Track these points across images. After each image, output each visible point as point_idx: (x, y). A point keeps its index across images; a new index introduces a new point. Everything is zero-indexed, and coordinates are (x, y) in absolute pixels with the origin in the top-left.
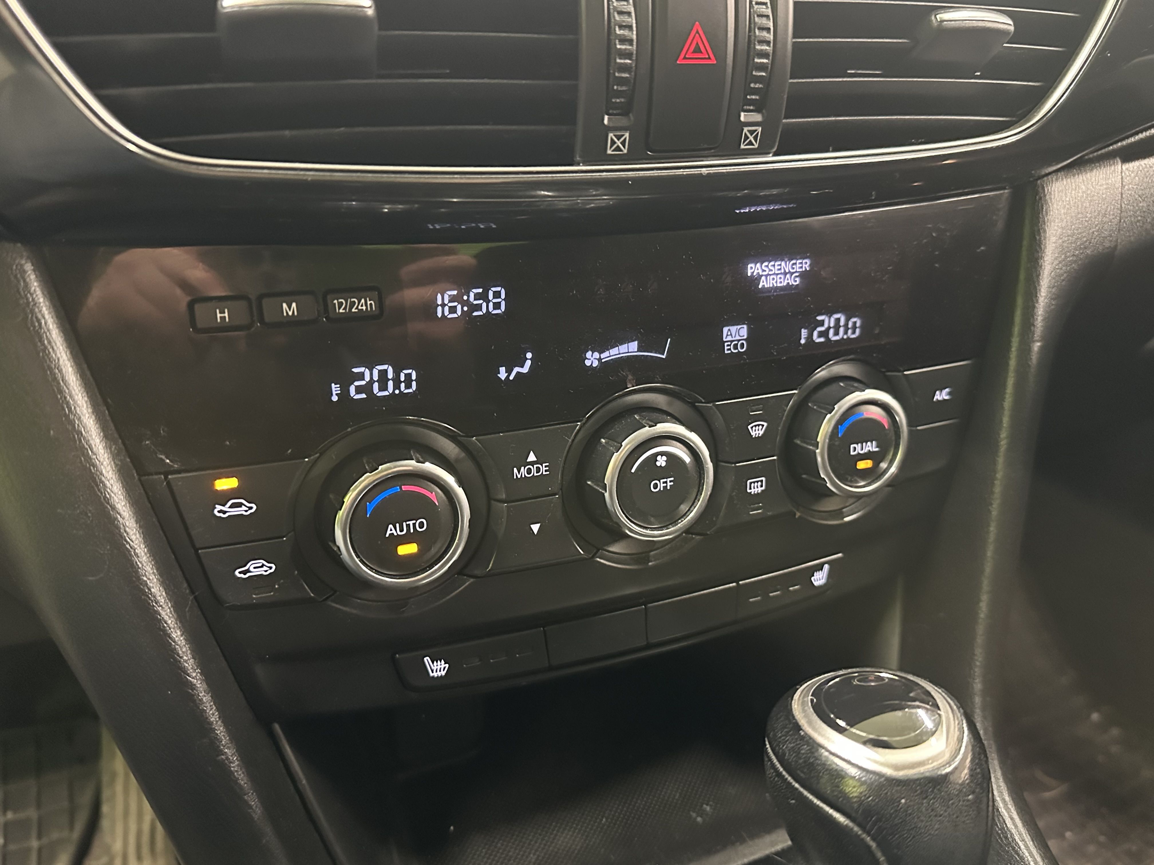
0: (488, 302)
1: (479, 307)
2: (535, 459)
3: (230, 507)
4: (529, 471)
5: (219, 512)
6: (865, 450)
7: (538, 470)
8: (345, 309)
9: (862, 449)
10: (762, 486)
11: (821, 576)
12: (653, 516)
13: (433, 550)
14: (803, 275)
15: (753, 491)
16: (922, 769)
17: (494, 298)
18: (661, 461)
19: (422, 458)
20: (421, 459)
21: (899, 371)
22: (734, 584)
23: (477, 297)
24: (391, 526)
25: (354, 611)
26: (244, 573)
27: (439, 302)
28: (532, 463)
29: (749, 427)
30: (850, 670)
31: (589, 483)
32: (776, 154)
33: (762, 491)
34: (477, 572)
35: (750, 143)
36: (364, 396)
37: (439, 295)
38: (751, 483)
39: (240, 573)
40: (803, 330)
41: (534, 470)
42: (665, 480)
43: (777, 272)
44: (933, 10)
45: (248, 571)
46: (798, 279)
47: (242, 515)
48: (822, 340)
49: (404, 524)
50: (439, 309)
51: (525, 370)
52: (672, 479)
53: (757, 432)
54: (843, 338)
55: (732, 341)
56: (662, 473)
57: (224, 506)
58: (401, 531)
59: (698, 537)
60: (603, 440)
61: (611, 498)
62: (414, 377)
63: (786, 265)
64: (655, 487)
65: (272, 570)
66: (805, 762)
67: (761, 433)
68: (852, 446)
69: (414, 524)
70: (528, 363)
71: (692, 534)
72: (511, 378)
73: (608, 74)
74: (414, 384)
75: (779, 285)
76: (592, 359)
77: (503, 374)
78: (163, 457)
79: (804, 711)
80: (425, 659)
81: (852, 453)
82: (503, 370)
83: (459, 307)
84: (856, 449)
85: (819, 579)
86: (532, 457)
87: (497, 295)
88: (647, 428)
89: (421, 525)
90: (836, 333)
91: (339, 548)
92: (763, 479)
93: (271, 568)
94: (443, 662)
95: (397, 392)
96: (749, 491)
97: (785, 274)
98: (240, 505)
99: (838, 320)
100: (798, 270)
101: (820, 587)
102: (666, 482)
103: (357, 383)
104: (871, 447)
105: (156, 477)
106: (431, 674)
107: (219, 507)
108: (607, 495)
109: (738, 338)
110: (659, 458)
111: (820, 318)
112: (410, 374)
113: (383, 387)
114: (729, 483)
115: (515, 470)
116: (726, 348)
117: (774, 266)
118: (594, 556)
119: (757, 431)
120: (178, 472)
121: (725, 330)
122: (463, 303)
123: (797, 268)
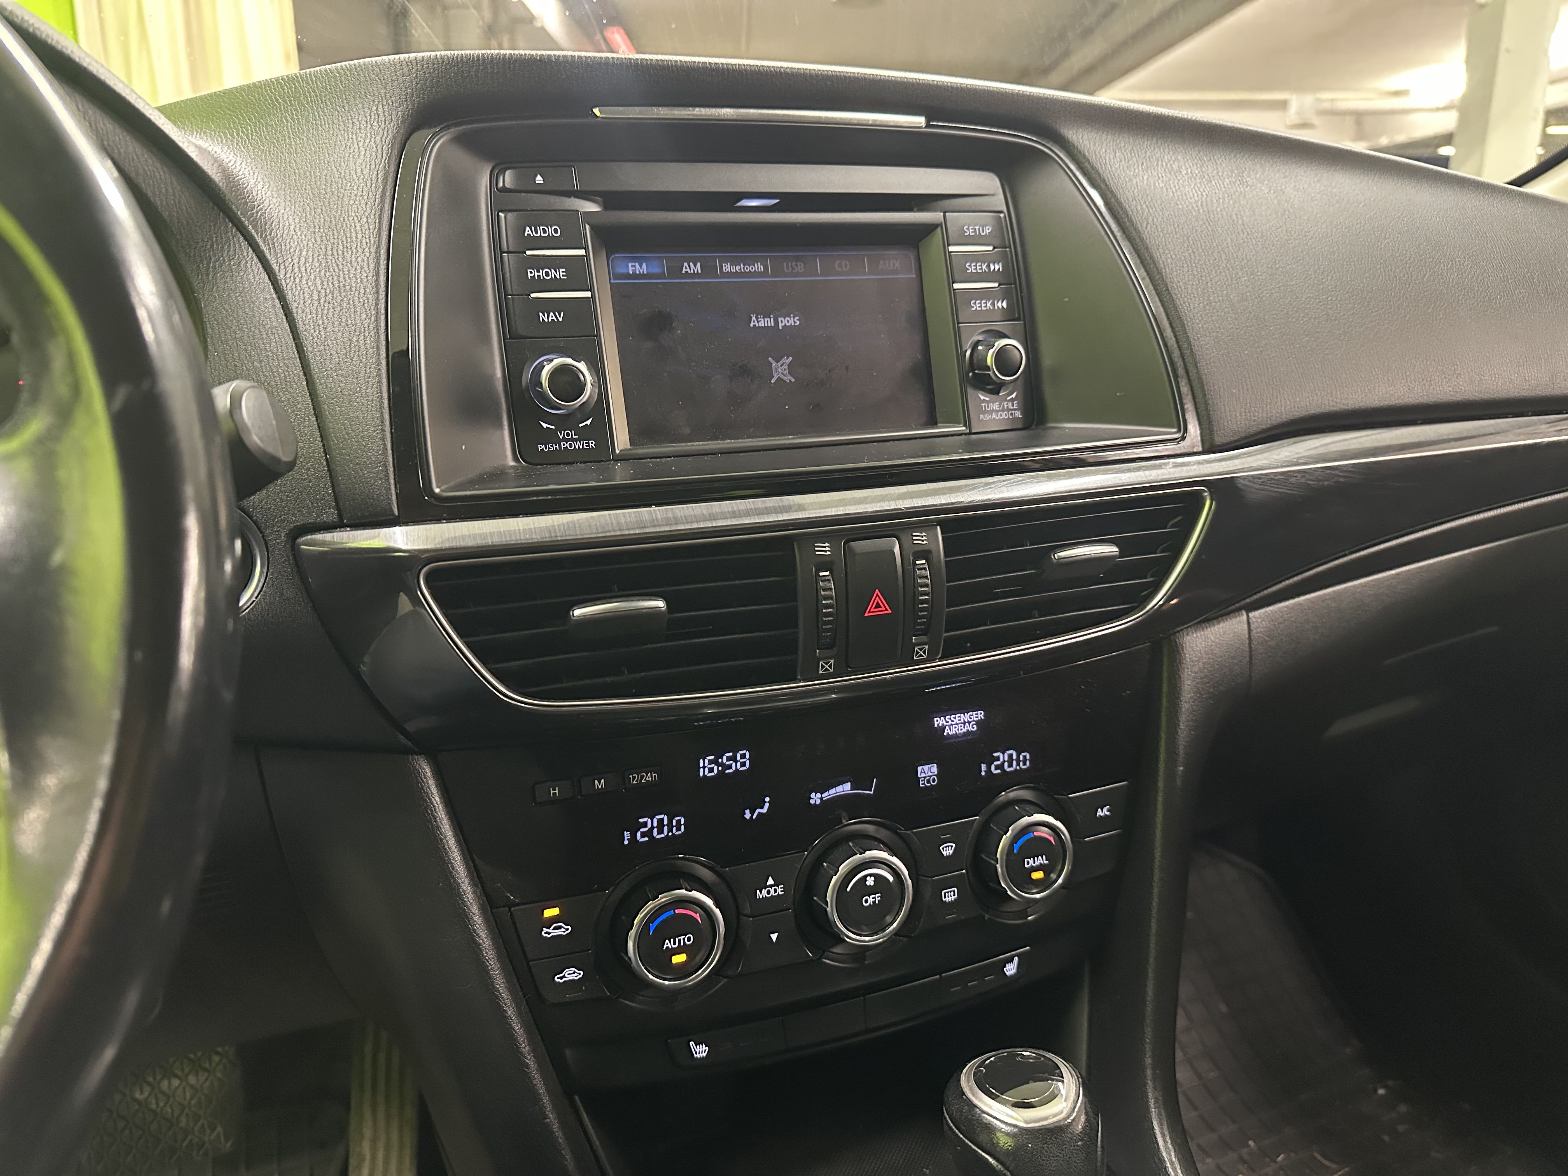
0: (736, 761)
1: (730, 767)
2: (773, 883)
3: (553, 929)
4: (769, 892)
5: (545, 933)
6: (1037, 863)
7: (775, 891)
8: (637, 781)
9: (1034, 863)
10: (954, 895)
11: (1012, 967)
12: (865, 925)
13: (698, 958)
14: (978, 723)
15: (947, 899)
16: (1045, 1123)
17: (741, 758)
18: (870, 881)
19: (690, 886)
20: (689, 888)
21: (1064, 795)
22: (938, 976)
23: (729, 759)
24: (667, 941)
25: (638, 1006)
26: (561, 978)
27: (701, 765)
28: (771, 886)
29: (941, 848)
30: (1000, 1051)
31: (815, 898)
32: (941, 659)
33: (955, 899)
34: (730, 973)
35: (921, 656)
36: (646, 839)
37: (701, 760)
38: (945, 894)
39: (558, 978)
40: (982, 765)
41: (772, 892)
42: (874, 896)
43: (958, 722)
44: (1052, 550)
45: (564, 977)
46: (975, 726)
47: (561, 935)
48: (999, 771)
49: (677, 939)
50: (701, 770)
51: (764, 810)
52: (879, 895)
53: (948, 852)
54: (1016, 769)
55: (925, 777)
56: (871, 891)
57: (549, 928)
58: (675, 944)
59: (905, 939)
60: (825, 864)
61: (831, 910)
62: (682, 822)
63: (966, 717)
64: (866, 901)
65: (581, 976)
66: (966, 1118)
67: (951, 852)
68: (1026, 860)
69: (684, 939)
70: (767, 805)
71: (900, 936)
72: (754, 817)
73: (818, 627)
74: (683, 827)
75: (960, 731)
76: (815, 798)
77: (748, 815)
78: (509, 895)
79: (968, 1082)
80: (691, 1043)
81: (1026, 866)
82: (747, 811)
83: (716, 768)
84: (1029, 863)
85: (1011, 969)
86: (771, 881)
87: (743, 756)
88: (858, 855)
89: (689, 939)
90: (1010, 766)
91: (630, 958)
92: (955, 889)
93: (580, 974)
94: (704, 1045)
95: (670, 834)
96: (944, 899)
97: (964, 723)
98: (560, 928)
99: (1010, 756)
100: (975, 719)
101: (1012, 976)
102: (875, 898)
103: (642, 830)
104: (1041, 860)
105: (502, 909)
106: (695, 1056)
107: (545, 930)
108: (828, 909)
109: (930, 774)
110: (868, 878)
111: (996, 754)
112: (680, 820)
113: (660, 831)
114: (927, 893)
115: (758, 892)
116: (921, 782)
117: (955, 718)
118: (821, 958)
119: (948, 850)
120: (518, 904)
121: (919, 769)
122: (718, 765)
123: (974, 718)
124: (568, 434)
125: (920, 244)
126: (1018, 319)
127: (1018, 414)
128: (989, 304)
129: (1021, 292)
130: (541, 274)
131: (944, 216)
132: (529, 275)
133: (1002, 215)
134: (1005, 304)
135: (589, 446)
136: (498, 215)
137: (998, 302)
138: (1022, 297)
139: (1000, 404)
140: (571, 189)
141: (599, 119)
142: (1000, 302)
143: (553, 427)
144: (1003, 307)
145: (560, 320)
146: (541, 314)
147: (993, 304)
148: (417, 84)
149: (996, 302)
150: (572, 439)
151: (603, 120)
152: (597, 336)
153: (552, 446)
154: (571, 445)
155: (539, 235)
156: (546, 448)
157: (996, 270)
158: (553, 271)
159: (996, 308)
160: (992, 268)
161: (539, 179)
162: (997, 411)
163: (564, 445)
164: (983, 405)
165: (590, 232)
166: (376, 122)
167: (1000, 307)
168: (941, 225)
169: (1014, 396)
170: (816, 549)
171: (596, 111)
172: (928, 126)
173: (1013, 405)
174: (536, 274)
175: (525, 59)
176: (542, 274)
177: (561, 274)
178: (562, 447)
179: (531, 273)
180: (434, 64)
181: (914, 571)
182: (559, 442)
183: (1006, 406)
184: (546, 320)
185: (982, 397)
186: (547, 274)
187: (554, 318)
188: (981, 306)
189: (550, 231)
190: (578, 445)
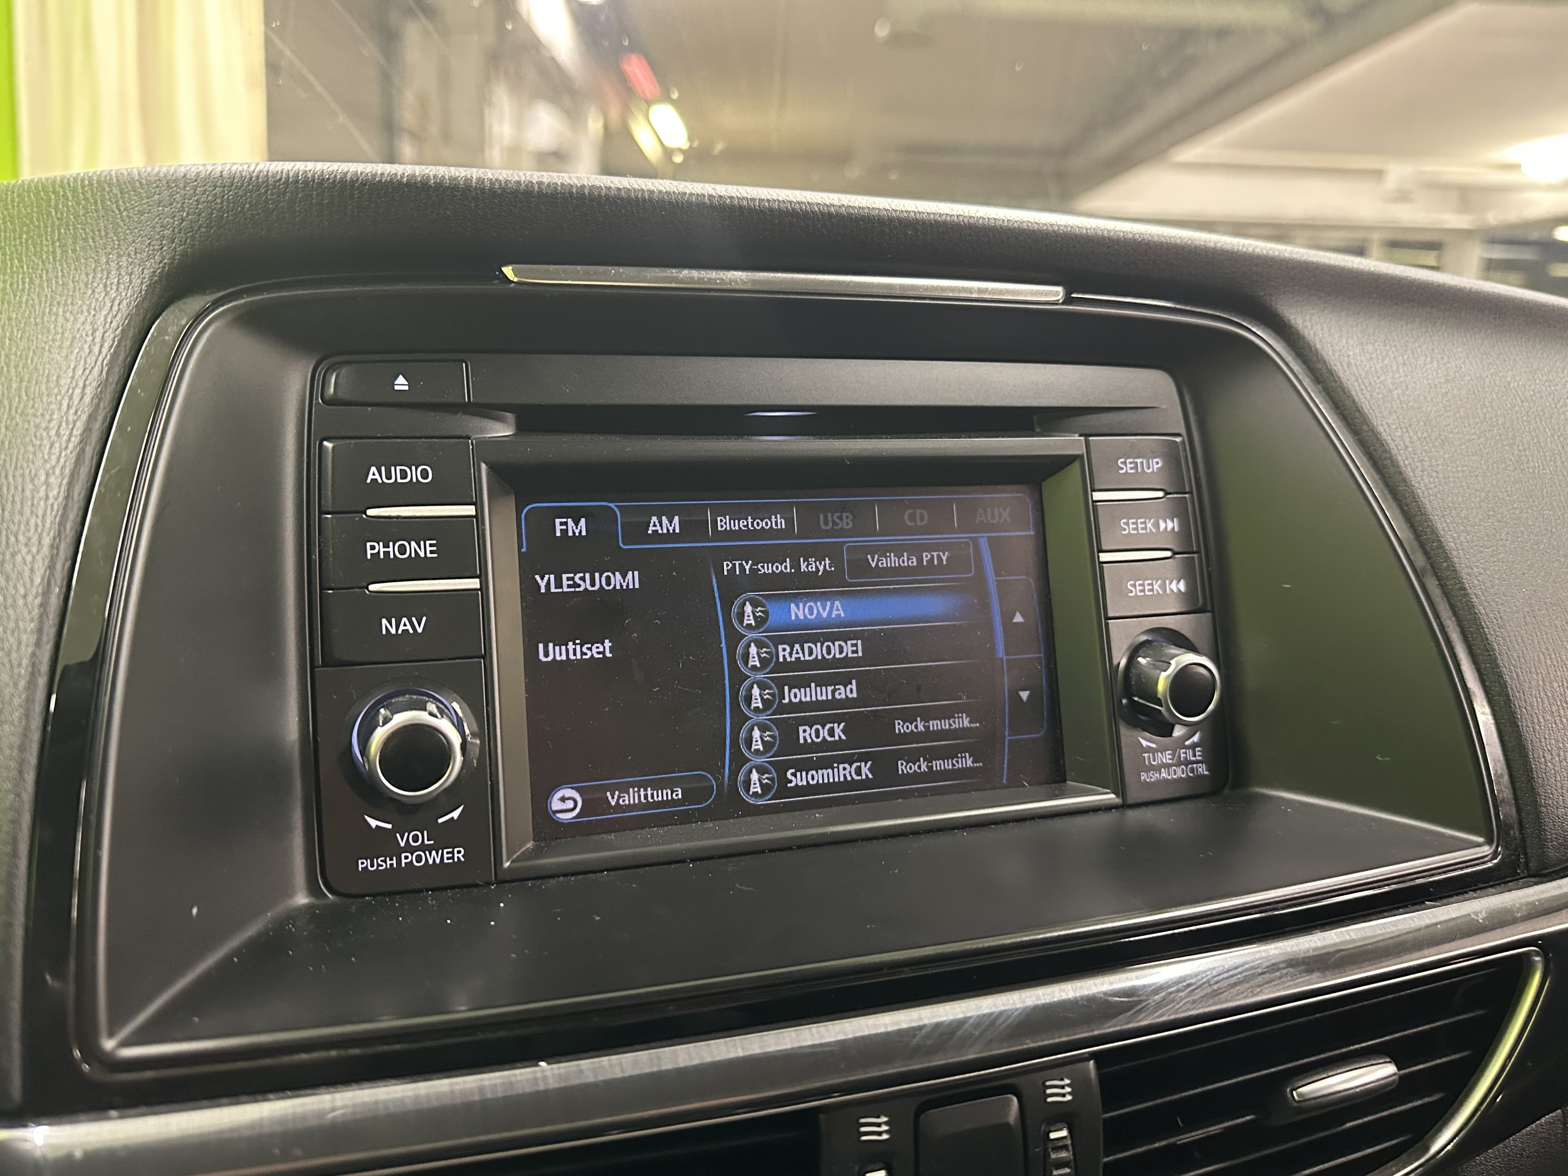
124: (415, 838)
125: (1044, 484)
126: (1205, 611)
127: (1203, 770)
128: (1156, 587)
129: (1208, 565)
130: (391, 549)
131: (1087, 443)
132: (369, 552)
133: (1178, 439)
134: (1182, 586)
135: (453, 858)
136: (321, 444)
137: (1170, 583)
138: (1209, 573)
139: (1174, 755)
140: (458, 400)
141: (512, 285)
142: (1175, 582)
143: (389, 826)
144: (1179, 590)
145: (420, 630)
146: (384, 621)
147: (1163, 587)
148: (183, 220)
149: (1167, 582)
150: (423, 848)
151: (519, 287)
152: (484, 657)
153: (385, 861)
154: (419, 859)
155: (393, 480)
156: (372, 866)
157: (1169, 529)
158: (413, 543)
159: (1168, 591)
160: (1162, 525)
161: (401, 384)
162: (1167, 766)
163: (406, 858)
164: (1146, 755)
165: (488, 474)
166: (101, 286)
167: (1175, 590)
168: (1079, 457)
169: (1196, 738)
170: (863, 1129)
171: (508, 271)
172: (1068, 300)
173: (1195, 756)
174: (382, 550)
175: (380, 181)
176: (393, 550)
177: (426, 550)
178: (404, 861)
179: (373, 548)
180: (215, 187)
181: (1046, 1155)
182: (398, 852)
183: (1183, 755)
184: (393, 631)
185: (1145, 743)
186: (402, 550)
187: (409, 627)
188: (1143, 591)
189: (414, 474)
190: (433, 858)
